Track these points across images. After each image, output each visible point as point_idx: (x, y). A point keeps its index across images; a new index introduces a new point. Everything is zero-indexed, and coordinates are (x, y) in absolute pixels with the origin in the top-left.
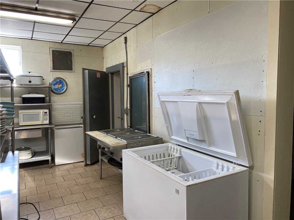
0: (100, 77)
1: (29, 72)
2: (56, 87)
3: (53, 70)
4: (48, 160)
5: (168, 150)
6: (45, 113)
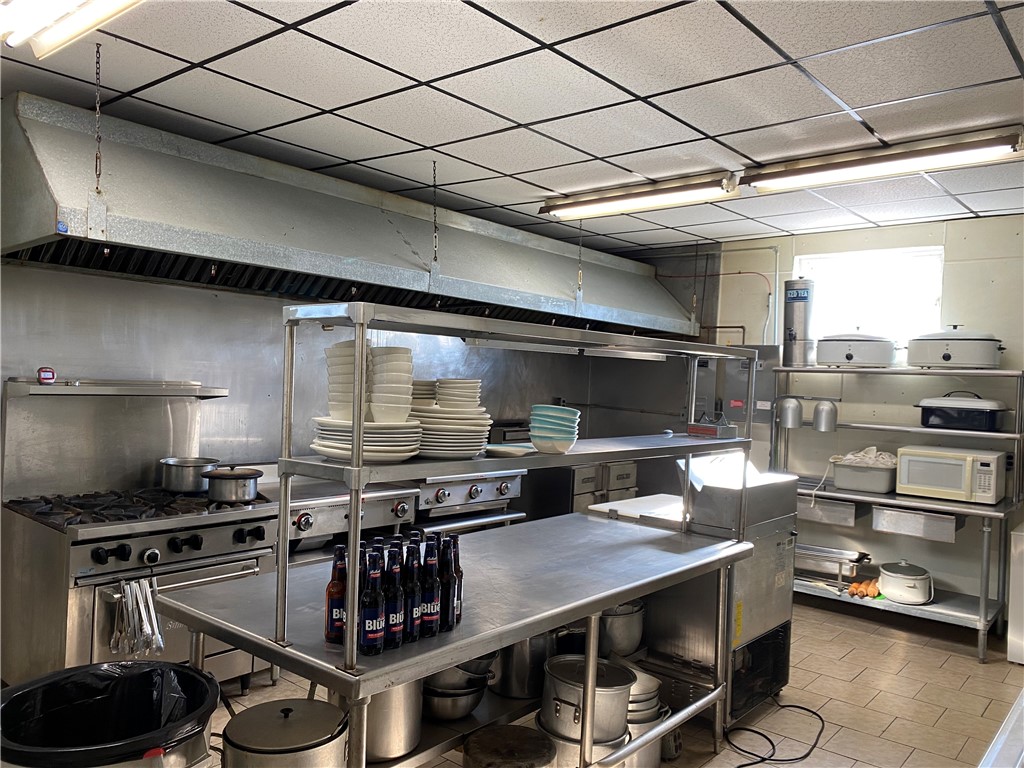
1: (955, 327)
6: (983, 464)
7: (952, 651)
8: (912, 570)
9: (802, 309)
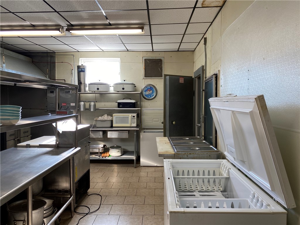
0: (183, 82)
1: (124, 81)
2: (147, 93)
3: (145, 78)
4: (133, 160)
5: (220, 168)
6: (133, 117)
7: (128, 167)
8: (117, 147)
9: (83, 74)
